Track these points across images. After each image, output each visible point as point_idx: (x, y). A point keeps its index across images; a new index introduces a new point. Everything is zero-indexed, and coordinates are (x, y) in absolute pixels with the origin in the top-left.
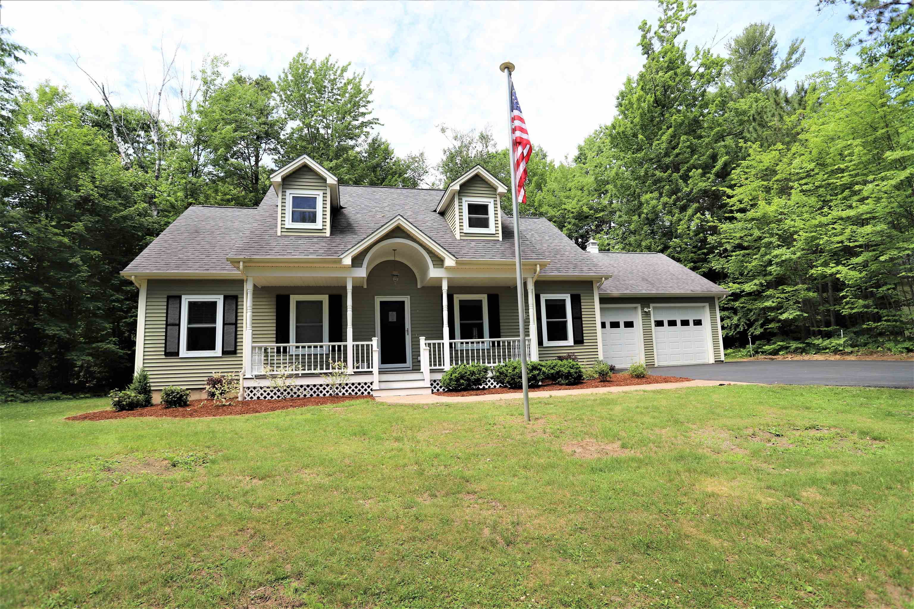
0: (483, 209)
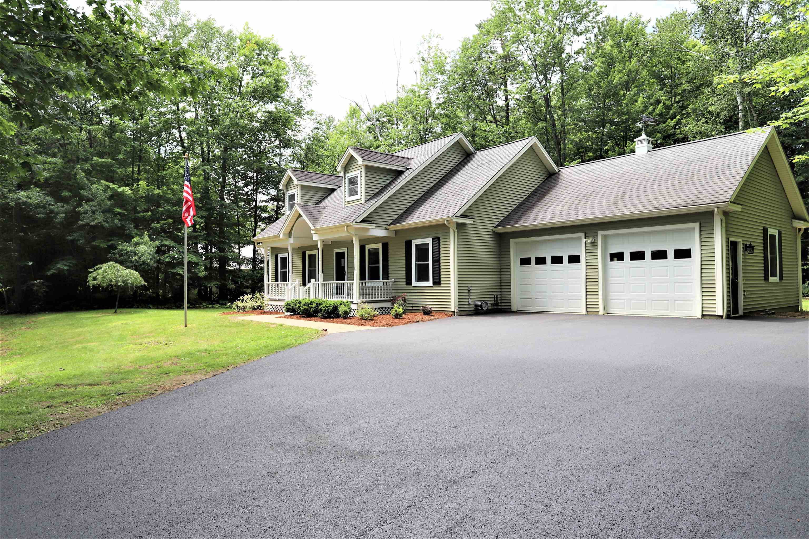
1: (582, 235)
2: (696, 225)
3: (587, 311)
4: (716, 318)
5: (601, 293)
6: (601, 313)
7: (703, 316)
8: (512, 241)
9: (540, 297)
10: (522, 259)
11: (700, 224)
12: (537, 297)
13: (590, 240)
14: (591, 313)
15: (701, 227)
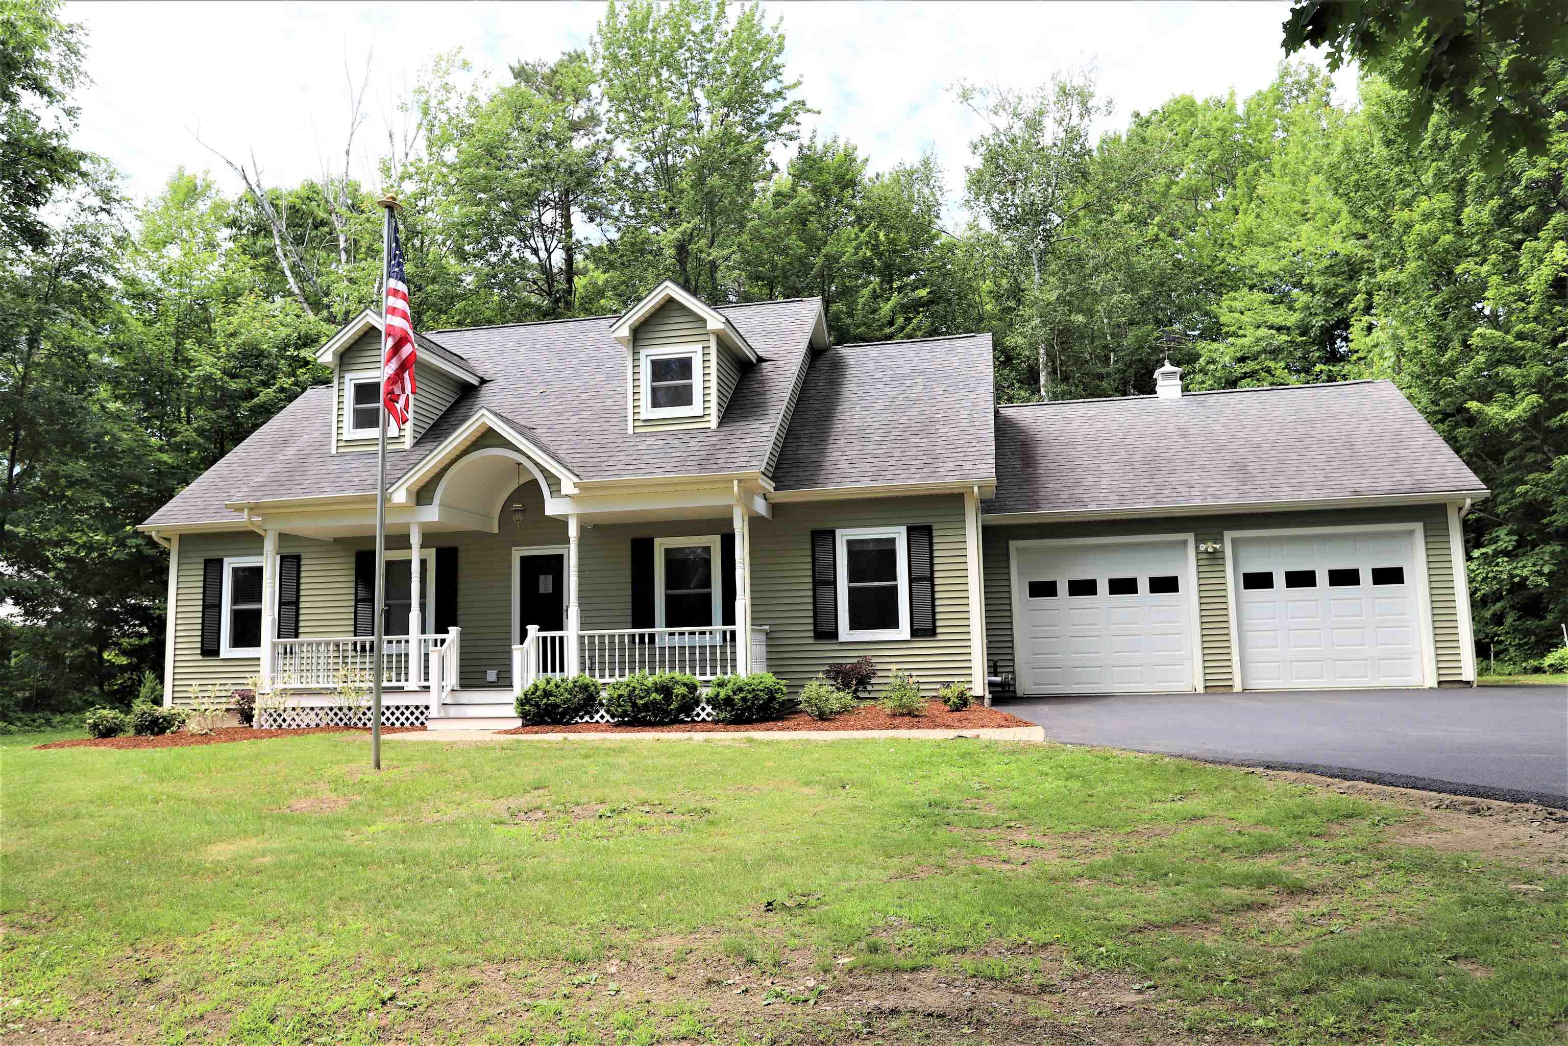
0: (684, 367)
1: (1190, 537)
2: (1418, 527)
3: (1206, 687)
4: (1461, 685)
5: (1235, 650)
6: (1238, 688)
7: (1440, 683)
8: (1013, 545)
9: (1079, 664)
10: (1032, 585)
11: (1425, 525)
12: (1075, 664)
13: (1210, 547)
14: (1213, 690)
15: (1425, 530)
